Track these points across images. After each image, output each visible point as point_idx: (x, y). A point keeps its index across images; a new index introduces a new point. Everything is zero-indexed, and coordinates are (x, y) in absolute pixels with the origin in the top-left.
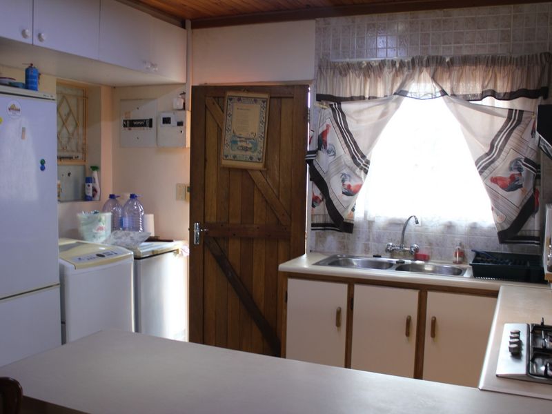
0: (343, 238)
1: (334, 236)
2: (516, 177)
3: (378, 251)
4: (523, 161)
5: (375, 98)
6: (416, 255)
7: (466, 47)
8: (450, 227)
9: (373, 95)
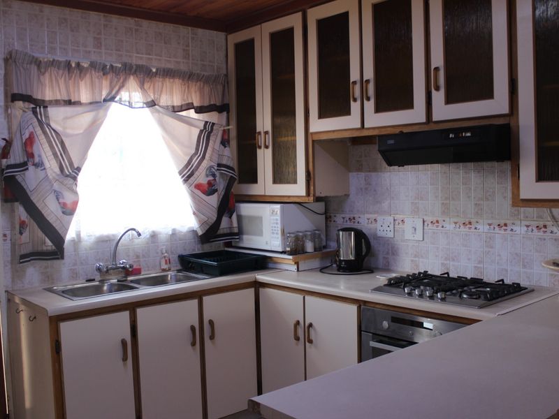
0: (46, 267)
1: (35, 267)
2: (212, 182)
3: (87, 275)
4: (216, 168)
5: (78, 103)
6: (127, 271)
7: (156, 59)
8: (154, 236)
9: (77, 100)
